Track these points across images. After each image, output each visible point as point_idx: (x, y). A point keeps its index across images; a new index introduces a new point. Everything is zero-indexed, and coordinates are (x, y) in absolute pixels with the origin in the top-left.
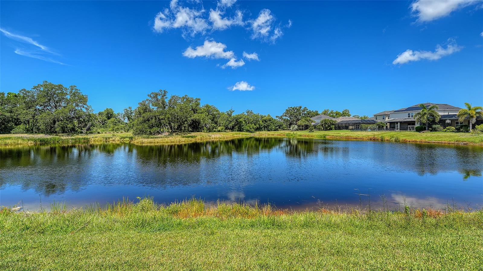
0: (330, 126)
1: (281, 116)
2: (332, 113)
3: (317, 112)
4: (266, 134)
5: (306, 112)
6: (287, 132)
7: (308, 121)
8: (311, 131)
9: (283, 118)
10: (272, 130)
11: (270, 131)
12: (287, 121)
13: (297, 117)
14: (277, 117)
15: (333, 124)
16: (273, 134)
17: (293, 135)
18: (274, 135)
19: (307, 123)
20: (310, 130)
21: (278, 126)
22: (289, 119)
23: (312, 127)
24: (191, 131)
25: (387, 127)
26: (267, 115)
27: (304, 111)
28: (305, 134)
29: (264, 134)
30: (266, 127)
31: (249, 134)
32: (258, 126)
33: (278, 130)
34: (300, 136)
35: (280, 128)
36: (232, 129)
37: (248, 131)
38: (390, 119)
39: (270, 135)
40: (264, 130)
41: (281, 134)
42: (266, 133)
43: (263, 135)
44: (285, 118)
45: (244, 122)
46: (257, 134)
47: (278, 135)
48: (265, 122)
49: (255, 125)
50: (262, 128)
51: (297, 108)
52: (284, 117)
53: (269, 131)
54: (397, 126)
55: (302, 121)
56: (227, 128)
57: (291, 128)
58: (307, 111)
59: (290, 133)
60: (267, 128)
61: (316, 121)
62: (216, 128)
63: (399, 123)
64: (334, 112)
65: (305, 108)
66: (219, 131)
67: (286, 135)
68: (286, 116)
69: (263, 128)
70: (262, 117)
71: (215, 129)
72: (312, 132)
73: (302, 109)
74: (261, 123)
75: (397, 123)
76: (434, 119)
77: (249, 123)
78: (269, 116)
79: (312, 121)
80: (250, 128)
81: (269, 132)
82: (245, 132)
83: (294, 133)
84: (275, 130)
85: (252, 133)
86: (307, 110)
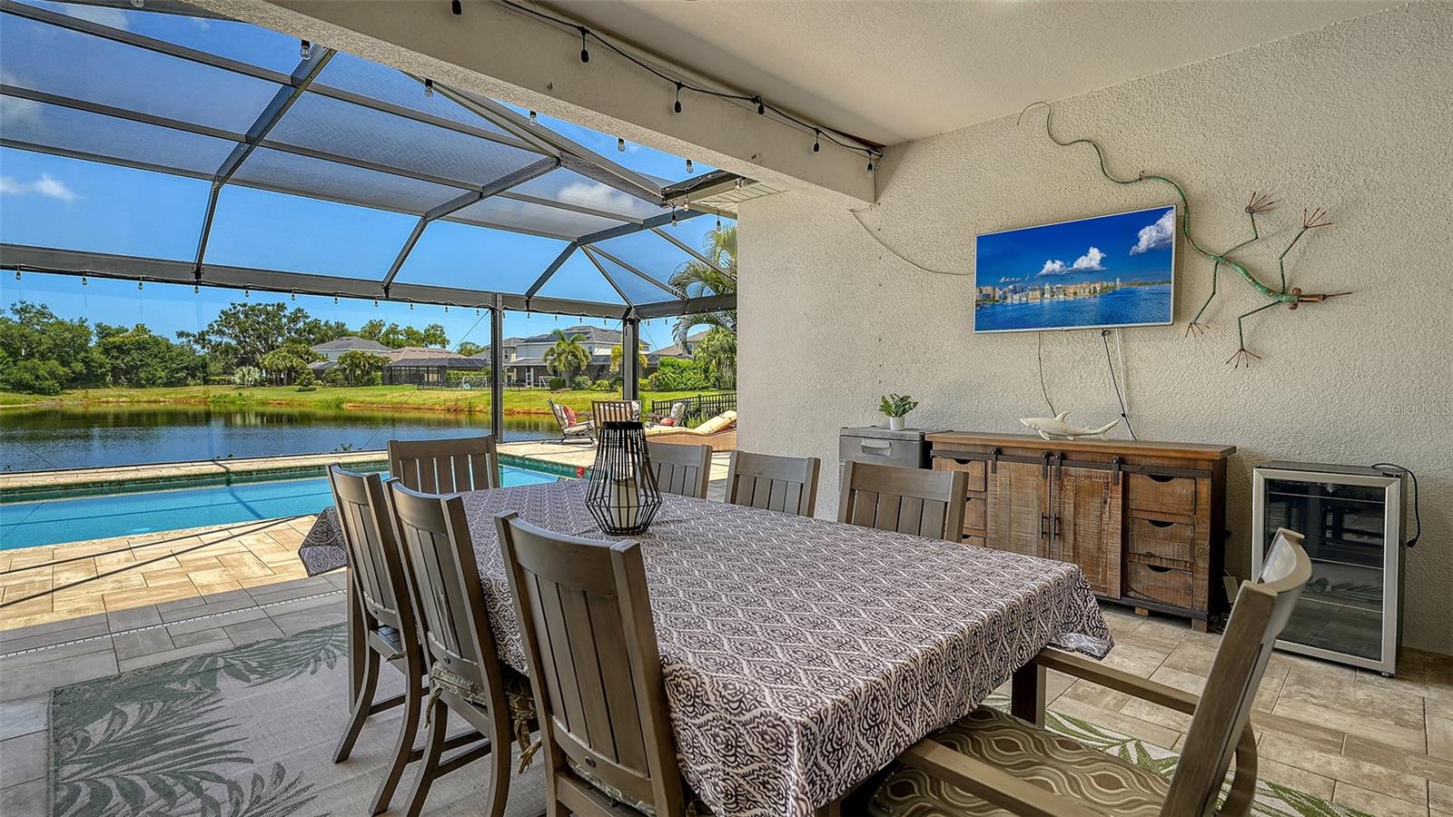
0: (368, 373)
1: (203, 334)
2: (393, 330)
3: (340, 326)
4: (125, 399)
5: (301, 325)
6: (215, 391)
7: (301, 357)
8: (306, 386)
9: (210, 341)
10: (154, 384)
11: (143, 386)
12: (227, 351)
13: (266, 340)
14: (181, 335)
15: (380, 368)
16: (153, 398)
17: (238, 402)
18: (160, 402)
19: (296, 362)
20: (301, 384)
21: (186, 368)
22: (234, 343)
23: (309, 374)
25: (509, 377)
26: (131, 327)
27: (294, 319)
28: (281, 398)
29: (114, 398)
30: (126, 372)
31: (26, 402)
32: (79, 367)
33: (188, 385)
34: (263, 403)
35: (194, 376)
38: (518, 359)
39: (139, 402)
40: (116, 383)
41: (192, 397)
42: (123, 396)
43: (108, 402)
44: (219, 340)
46: (74, 401)
47: (176, 401)
48: (116, 354)
49: (64, 363)
50: (104, 375)
51: (270, 308)
52: (215, 339)
53: (139, 385)
54: (529, 376)
55: (276, 356)
57: (237, 376)
58: (308, 321)
59: (225, 397)
60: (129, 376)
61: (330, 354)
63: (532, 370)
64: (399, 329)
65: (299, 310)
67: (213, 402)
68: (220, 332)
69: (109, 378)
70: (104, 332)
72: (308, 390)
73: (287, 313)
74: (97, 355)
75: (529, 367)
76: (579, 363)
77: (30, 355)
78: (141, 329)
79: (315, 354)
80: (37, 377)
81: (137, 393)
83: (240, 395)
84: (170, 383)
85: (49, 394)
86: (307, 317)
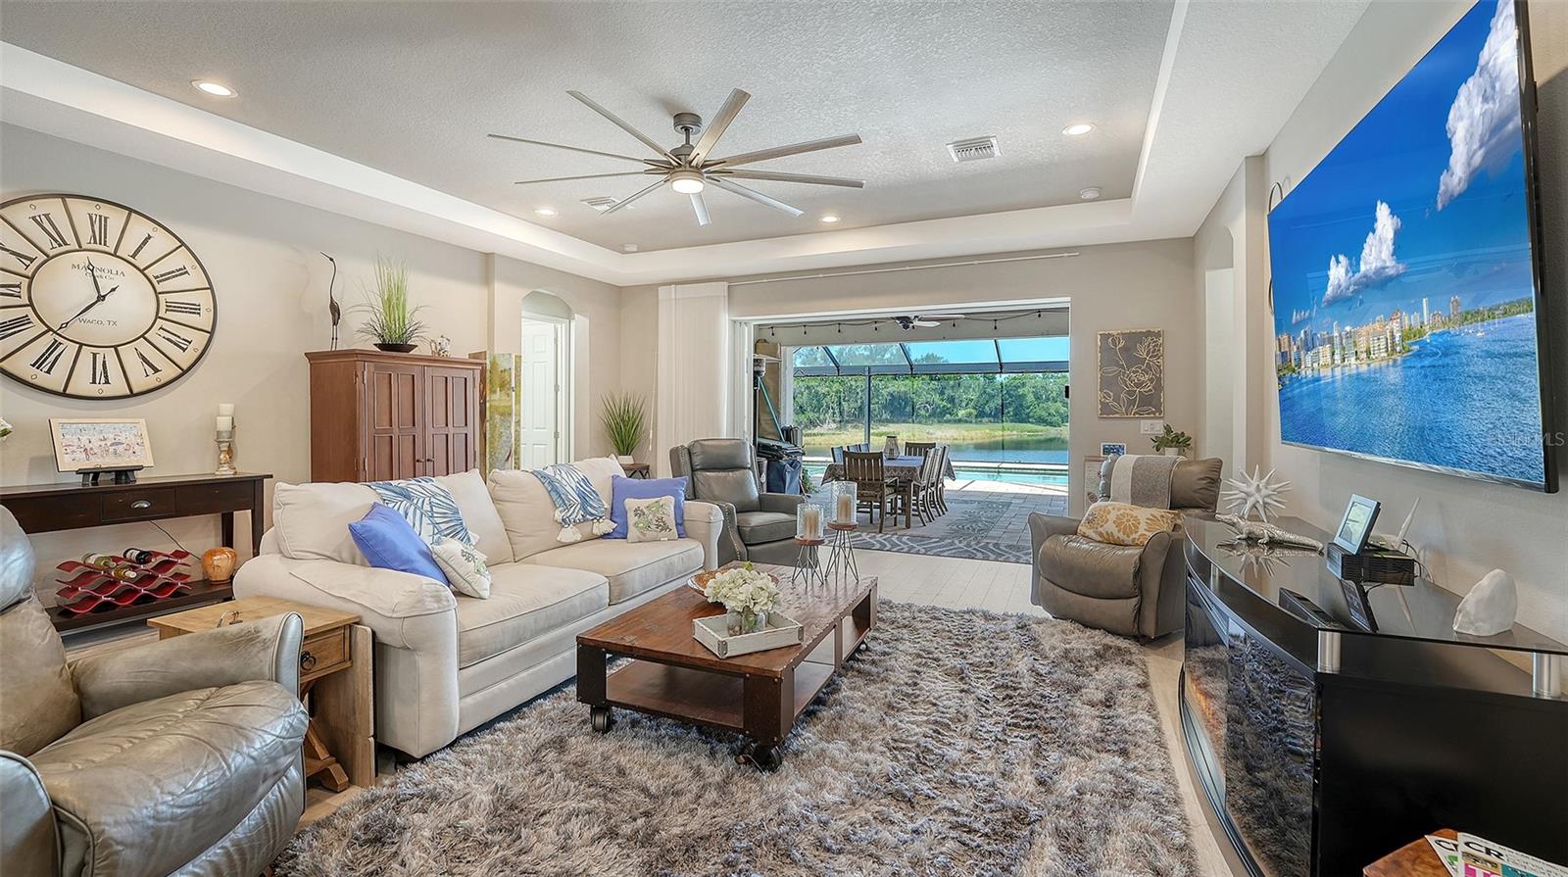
24: (888, 421)
36: (995, 416)
37: (1041, 421)
45: (1030, 398)
56: (981, 414)
62: (951, 415)
66: (960, 421)
71: (948, 415)
82: (1032, 423)
